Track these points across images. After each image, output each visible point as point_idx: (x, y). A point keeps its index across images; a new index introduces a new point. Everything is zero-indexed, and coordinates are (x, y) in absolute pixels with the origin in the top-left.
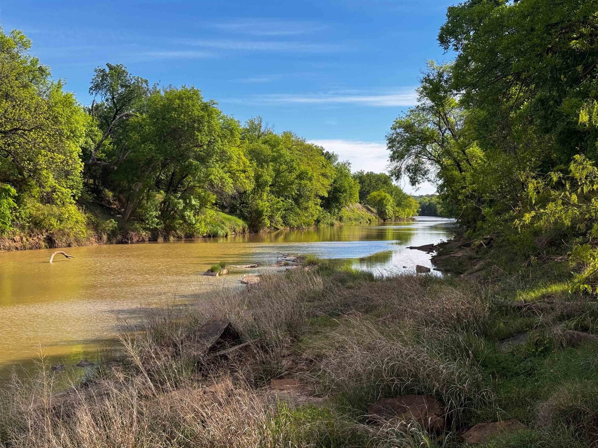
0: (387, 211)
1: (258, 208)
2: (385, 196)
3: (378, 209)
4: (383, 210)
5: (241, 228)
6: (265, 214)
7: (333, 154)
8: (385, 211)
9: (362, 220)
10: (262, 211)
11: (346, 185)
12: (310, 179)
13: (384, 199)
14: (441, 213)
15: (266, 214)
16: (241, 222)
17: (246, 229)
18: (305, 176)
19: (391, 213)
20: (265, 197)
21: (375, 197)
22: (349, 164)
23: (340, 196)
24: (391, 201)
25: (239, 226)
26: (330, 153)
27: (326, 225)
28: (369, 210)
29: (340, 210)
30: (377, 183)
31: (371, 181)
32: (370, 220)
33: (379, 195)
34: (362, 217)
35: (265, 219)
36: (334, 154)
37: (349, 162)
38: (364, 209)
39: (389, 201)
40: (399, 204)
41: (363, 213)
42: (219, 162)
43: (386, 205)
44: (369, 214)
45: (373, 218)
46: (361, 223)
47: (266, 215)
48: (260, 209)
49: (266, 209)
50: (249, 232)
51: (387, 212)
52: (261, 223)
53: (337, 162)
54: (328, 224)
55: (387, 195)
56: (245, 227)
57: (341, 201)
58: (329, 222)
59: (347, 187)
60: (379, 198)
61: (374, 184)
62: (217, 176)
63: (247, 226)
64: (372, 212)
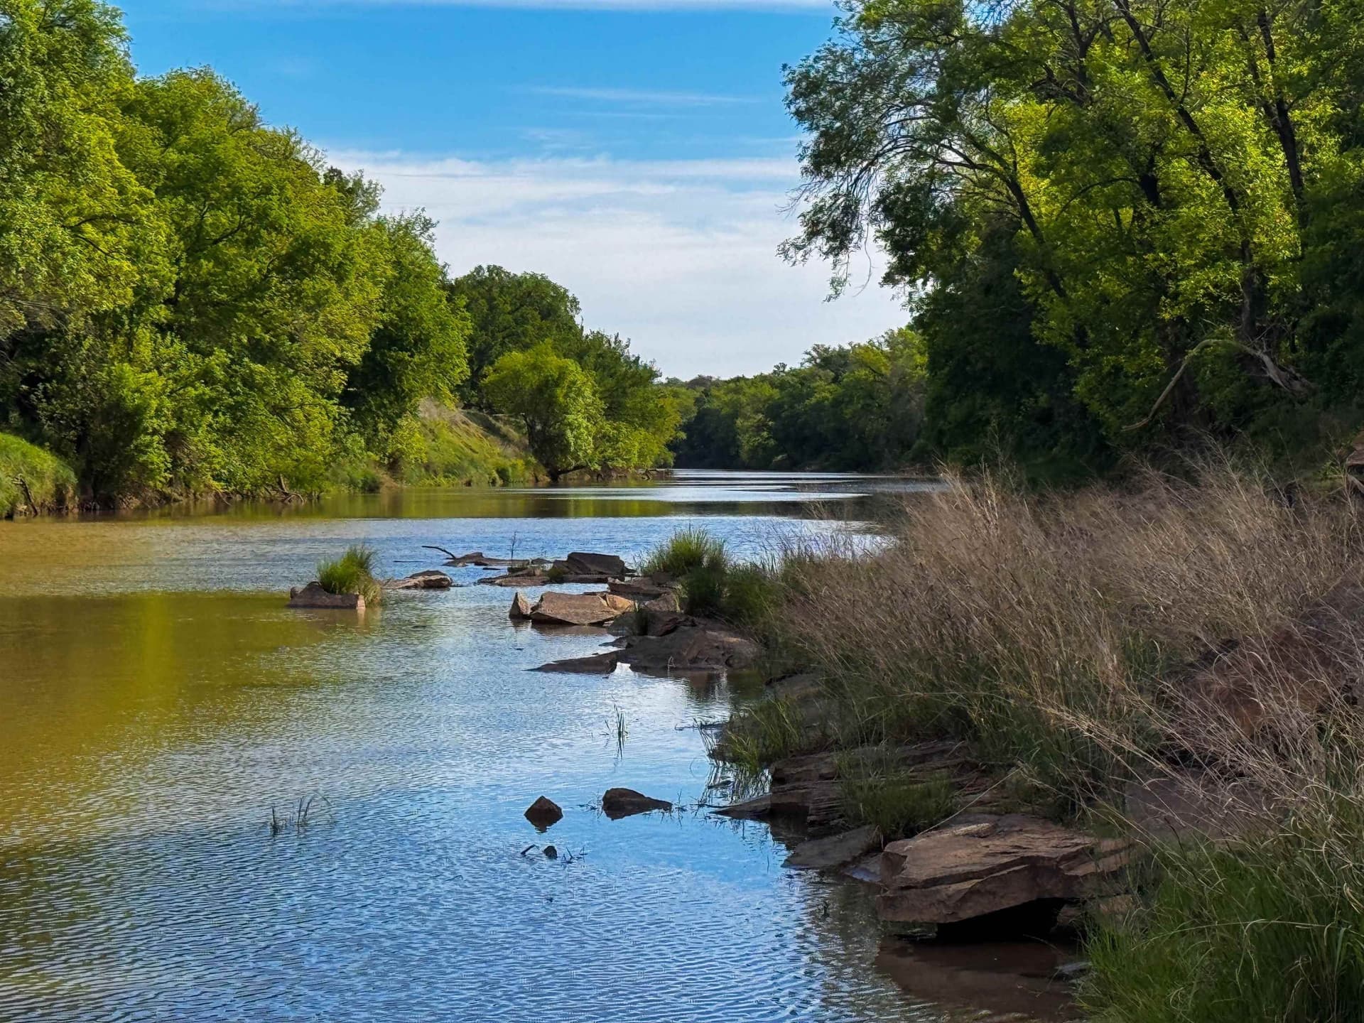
0: (569, 433)
1: (122, 398)
2: (563, 373)
3: (531, 427)
4: (553, 431)
5: (49, 485)
6: (151, 423)
7: (358, 183)
8: (563, 435)
9: (473, 471)
10: (139, 411)
11: (427, 315)
12: (339, 274)
13: (557, 384)
14: (754, 450)
15: (155, 423)
16: (46, 461)
17: (71, 492)
18: (317, 260)
19: (588, 445)
20: (145, 351)
21: (516, 375)
22: (427, 225)
23: (400, 361)
24: (588, 393)
25: (40, 476)
26: (345, 175)
27: (345, 489)
28: (491, 429)
29: (392, 427)
30: (518, 314)
31: (492, 308)
32: (502, 473)
33: (534, 367)
34: (472, 462)
35: (149, 445)
36: (365, 182)
37: (427, 215)
38: (474, 427)
39: (580, 393)
40: (614, 410)
41: (474, 442)
42: (39, 175)
43: (566, 411)
44: (498, 450)
45: (514, 466)
46: (469, 484)
47: (155, 432)
48: (132, 401)
49: (154, 403)
50: (81, 506)
51: (572, 440)
52: (131, 460)
53: (374, 216)
54: (352, 483)
55: (572, 365)
56: (67, 480)
57: (406, 387)
58: (359, 477)
59: (429, 324)
60: (534, 379)
61: (505, 319)
62: (30, 235)
63: (74, 480)
64: (505, 438)
